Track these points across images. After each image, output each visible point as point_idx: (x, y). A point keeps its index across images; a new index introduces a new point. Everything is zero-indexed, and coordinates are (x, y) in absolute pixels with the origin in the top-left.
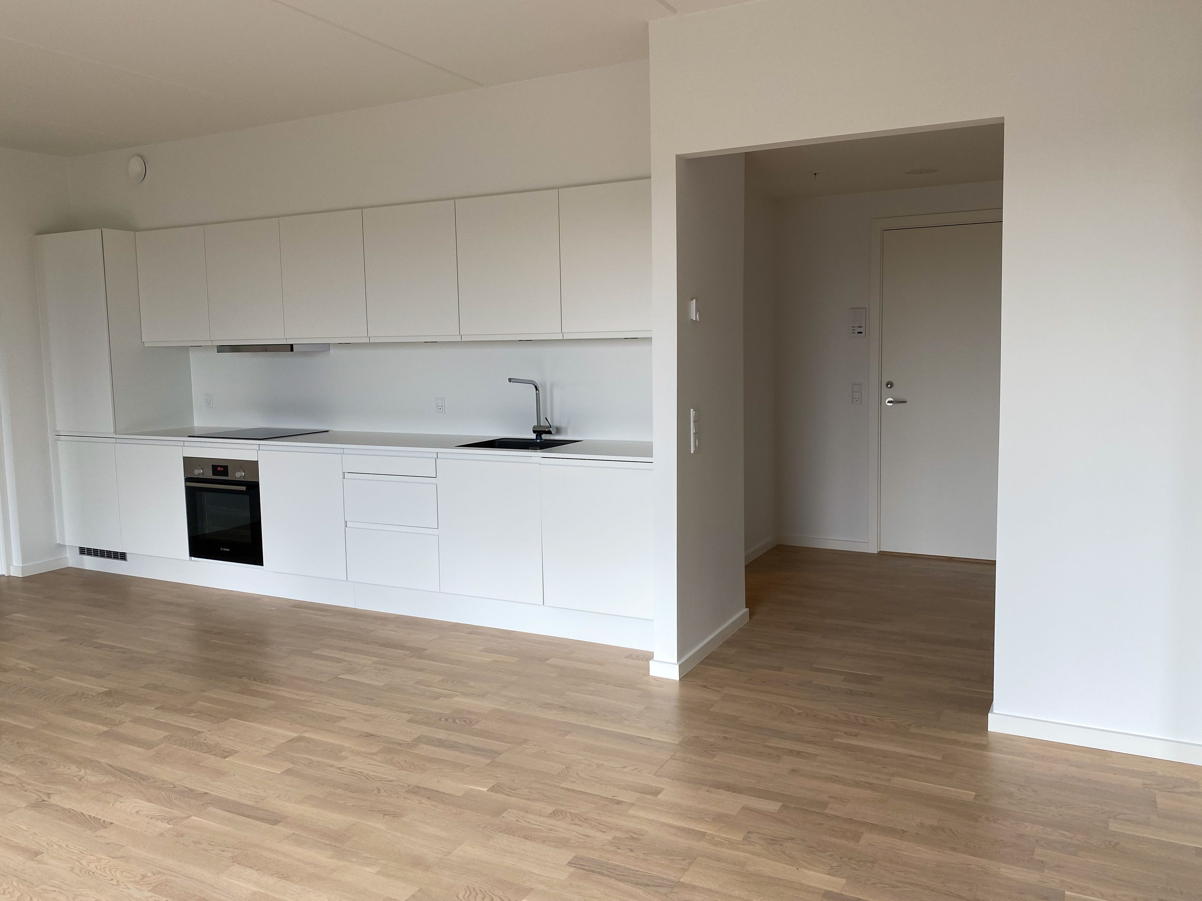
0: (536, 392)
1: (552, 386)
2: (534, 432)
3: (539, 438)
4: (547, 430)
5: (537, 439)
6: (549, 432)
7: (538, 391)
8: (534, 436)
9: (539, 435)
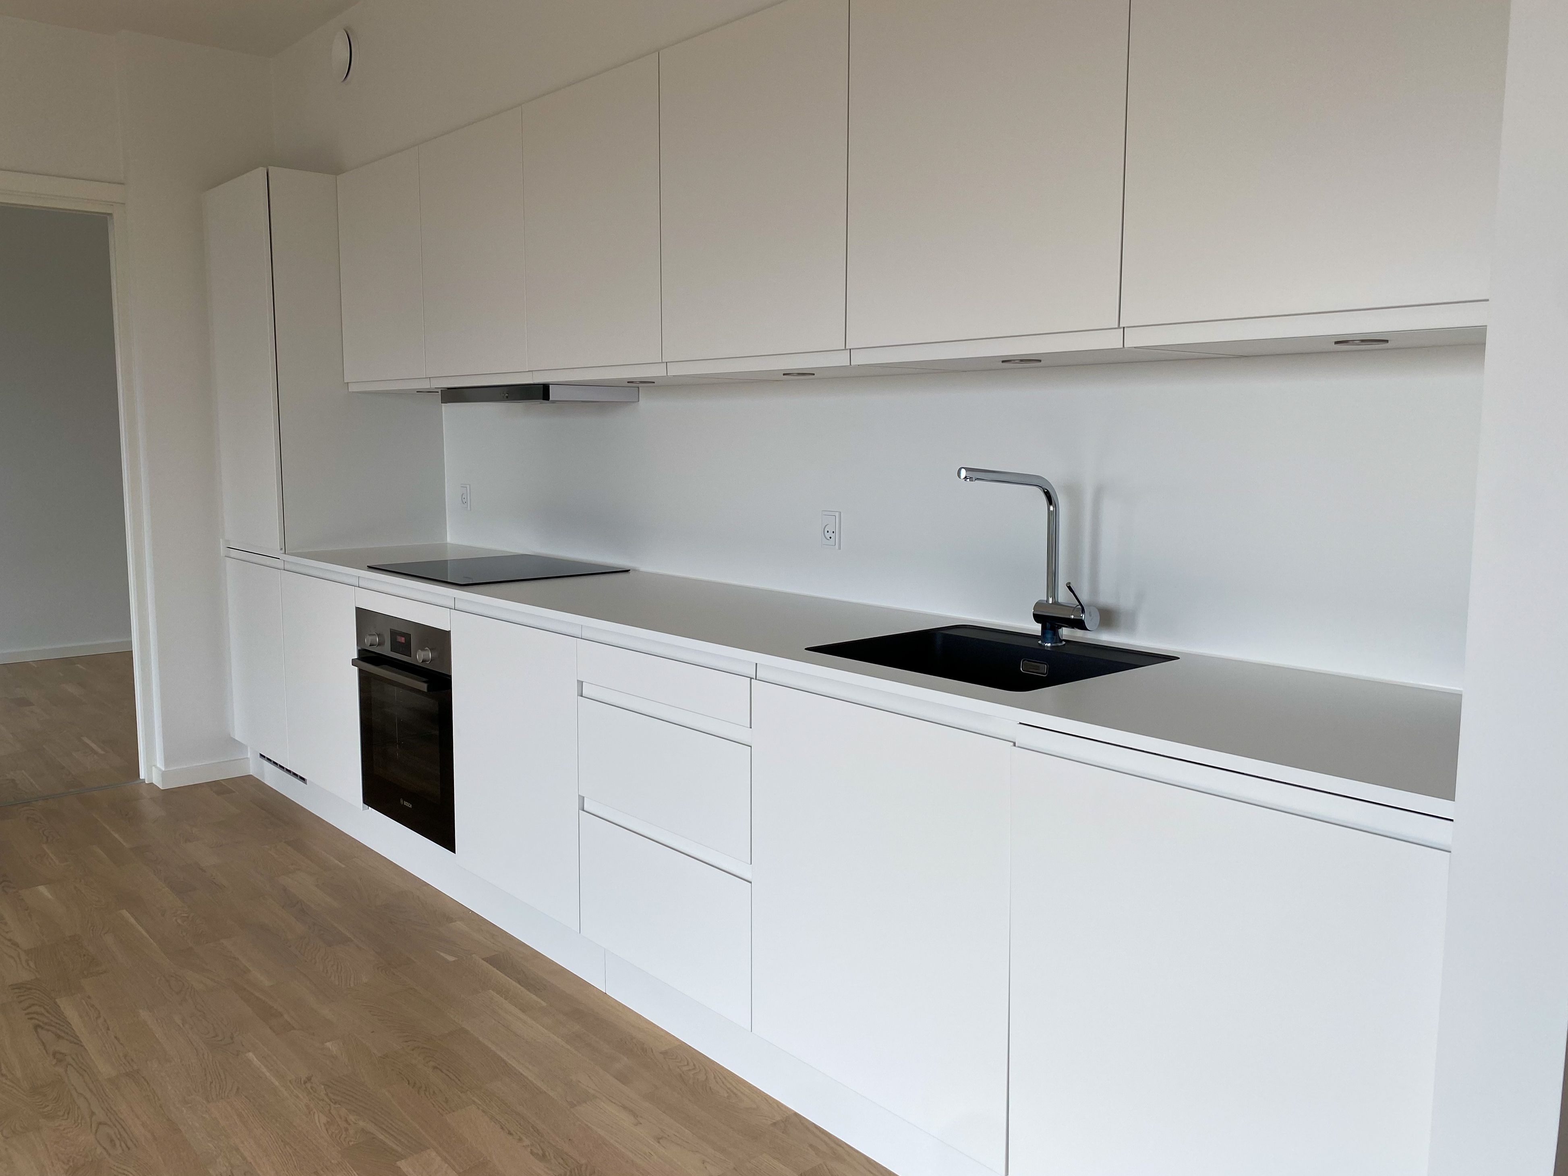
0: (1049, 509)
1: (1099, 492)
2: (1037, 618)
3: (1049, 636)
4: (1073, 617)
5: (1043, 637)
6: (1079, 624)
7: (1055, 507)
8: (1036, 628)
9: (1051, 629)
